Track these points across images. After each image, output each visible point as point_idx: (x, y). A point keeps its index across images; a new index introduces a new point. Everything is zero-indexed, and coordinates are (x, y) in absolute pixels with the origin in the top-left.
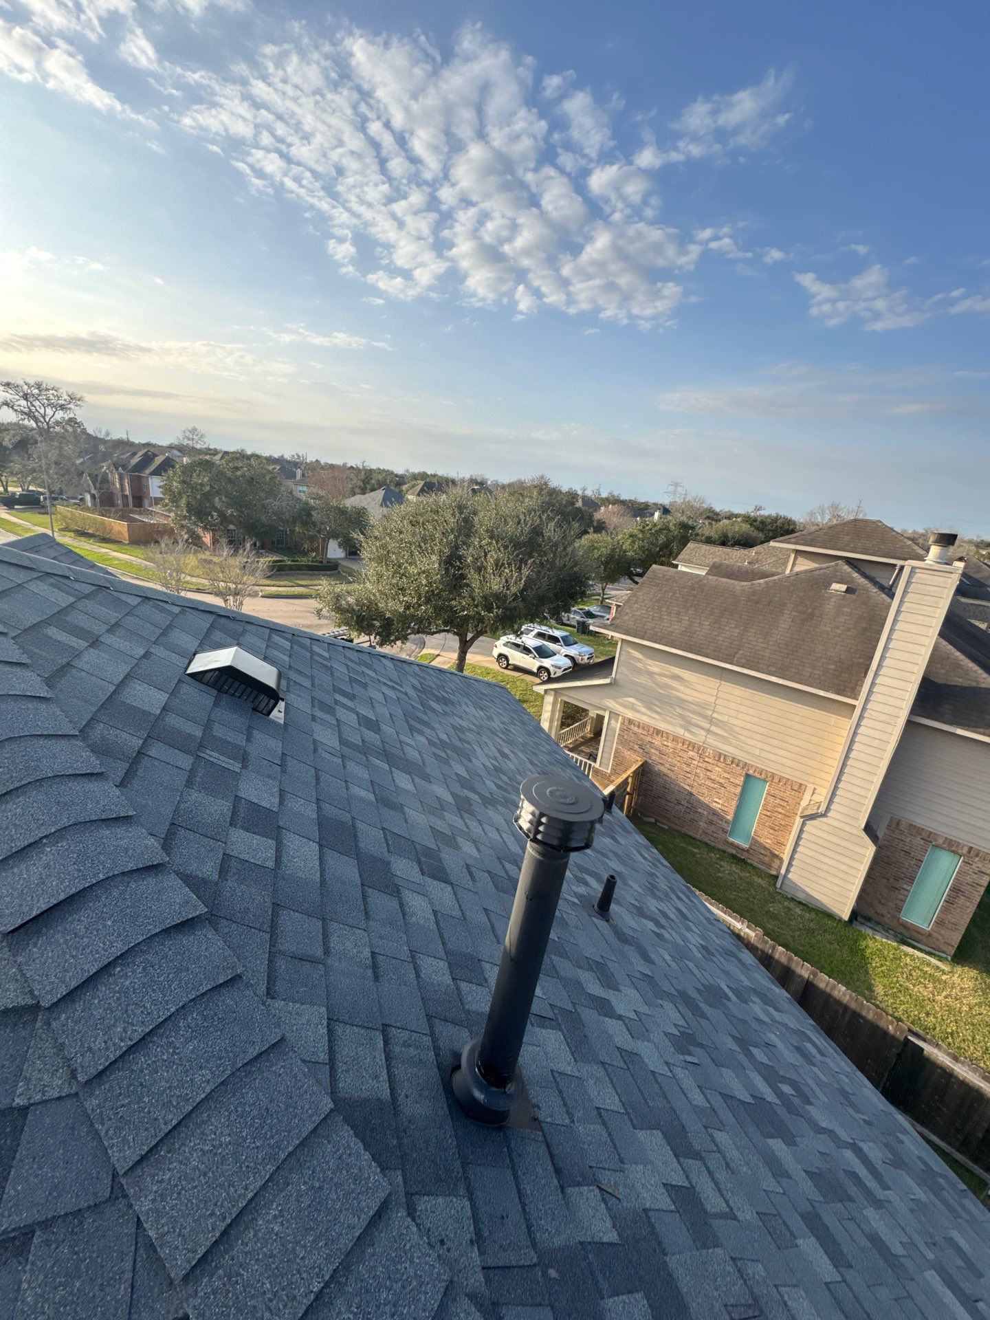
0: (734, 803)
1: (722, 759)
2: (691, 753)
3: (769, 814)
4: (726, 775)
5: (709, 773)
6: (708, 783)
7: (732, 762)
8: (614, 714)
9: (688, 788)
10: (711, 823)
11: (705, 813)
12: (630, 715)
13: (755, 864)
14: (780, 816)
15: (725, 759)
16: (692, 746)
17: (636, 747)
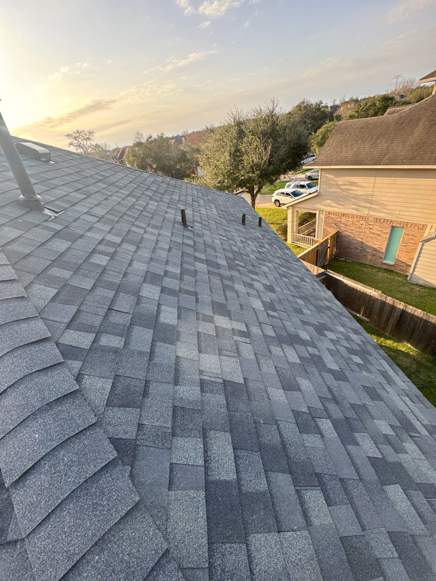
0: (385, 243)
1: (378, 221)
2: (361, 222)
3: (405, 245)
4: (381, 229)
5: (371, 230)
6: (371, 235)
7: (384, 221)
8: (321, 211)
9: (360, 240)
10: (374, 255)
11: (370, 251)
12: (328, 209)
13: (398, 271)
14: (411, 244)
15: (380, 221)
16: (362, 217)
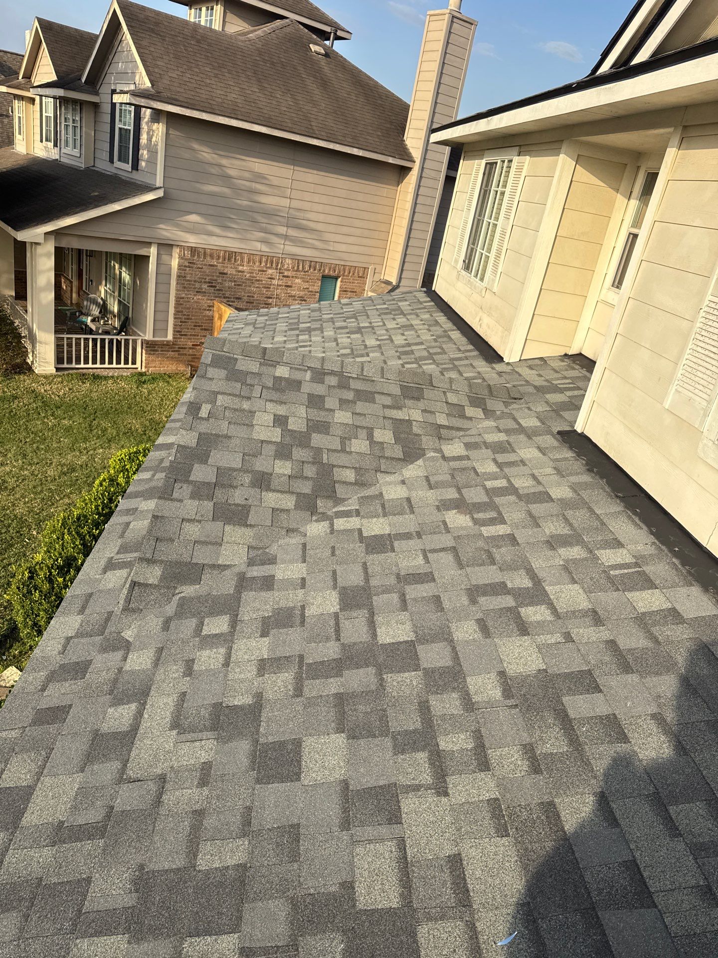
5: (289, 290)
7: (310, 267)
8: (166, 246)
12: (192, 240)
15: (303, 266)
16: (272, 261)
17: (205, 286)
